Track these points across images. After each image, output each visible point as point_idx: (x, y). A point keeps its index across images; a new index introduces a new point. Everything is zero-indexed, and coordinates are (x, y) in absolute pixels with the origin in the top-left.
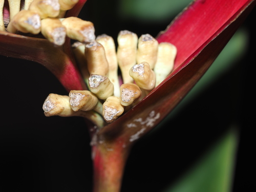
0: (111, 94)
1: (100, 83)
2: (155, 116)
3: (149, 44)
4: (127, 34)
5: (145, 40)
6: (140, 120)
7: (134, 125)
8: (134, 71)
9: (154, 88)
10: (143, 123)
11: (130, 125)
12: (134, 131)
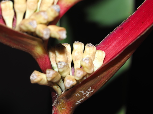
0: (69, 74)
1: (64, 66)
2: (91, 90)
3: (91, 48)
4: (79, 43)
5: (89, 46)
6: (83, 92)
7: (79, 95)
8: (83, 61)
9: (93, 72)
10: (84, 94)
11: (77, 95)
12: (79, 98)
